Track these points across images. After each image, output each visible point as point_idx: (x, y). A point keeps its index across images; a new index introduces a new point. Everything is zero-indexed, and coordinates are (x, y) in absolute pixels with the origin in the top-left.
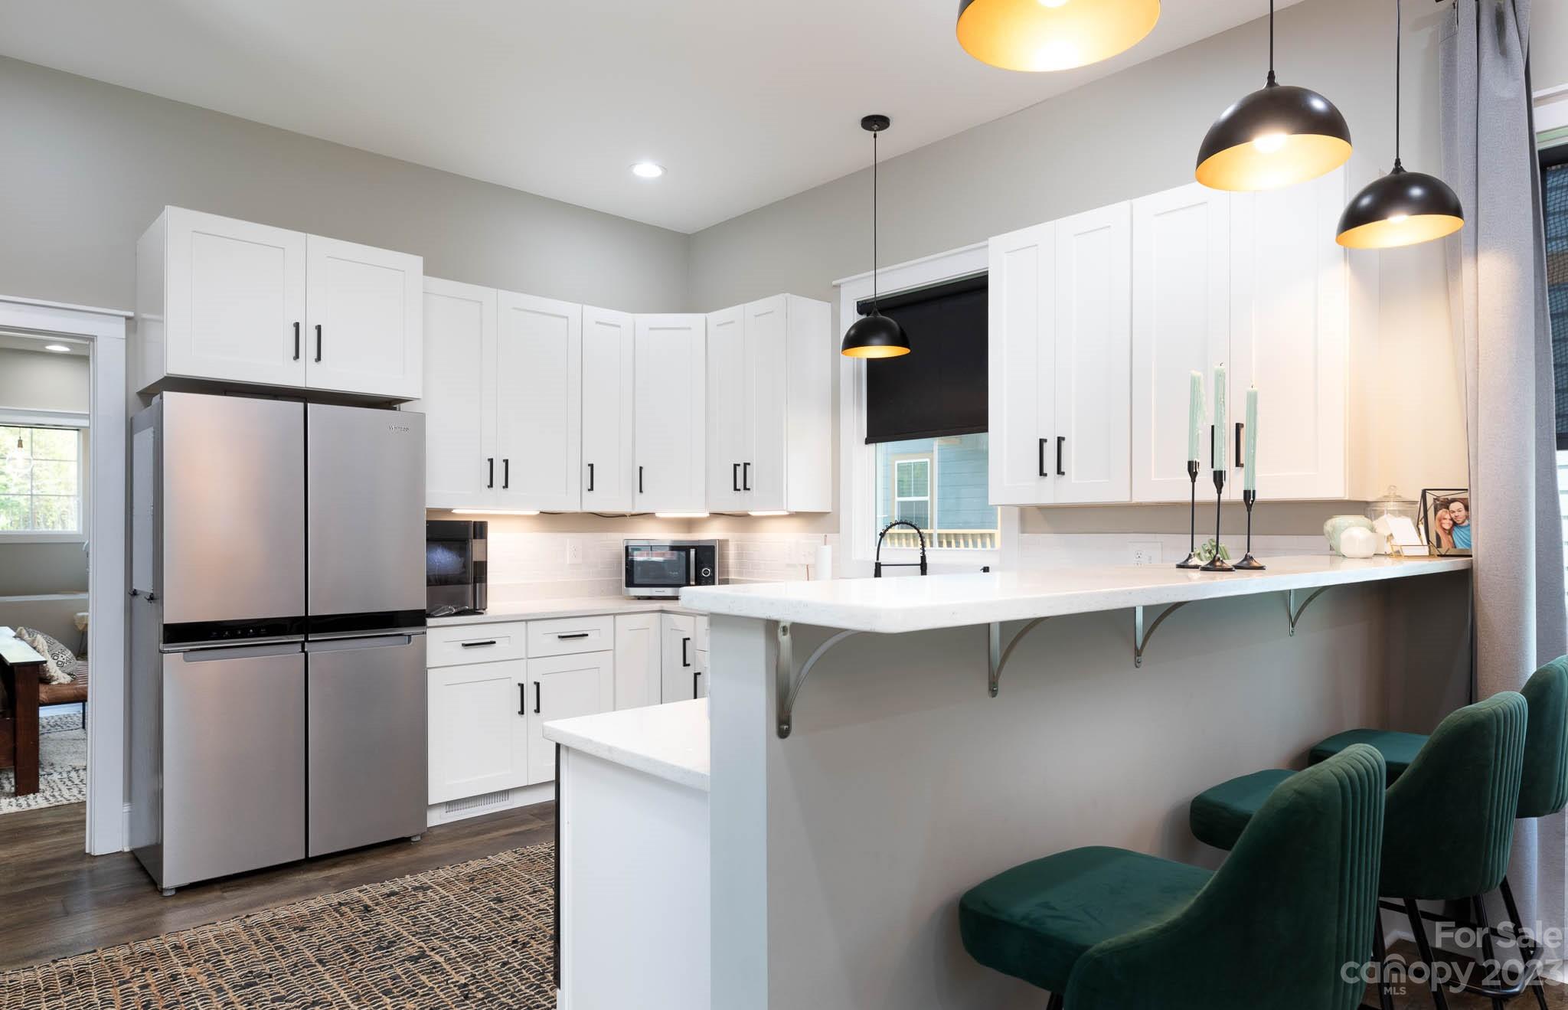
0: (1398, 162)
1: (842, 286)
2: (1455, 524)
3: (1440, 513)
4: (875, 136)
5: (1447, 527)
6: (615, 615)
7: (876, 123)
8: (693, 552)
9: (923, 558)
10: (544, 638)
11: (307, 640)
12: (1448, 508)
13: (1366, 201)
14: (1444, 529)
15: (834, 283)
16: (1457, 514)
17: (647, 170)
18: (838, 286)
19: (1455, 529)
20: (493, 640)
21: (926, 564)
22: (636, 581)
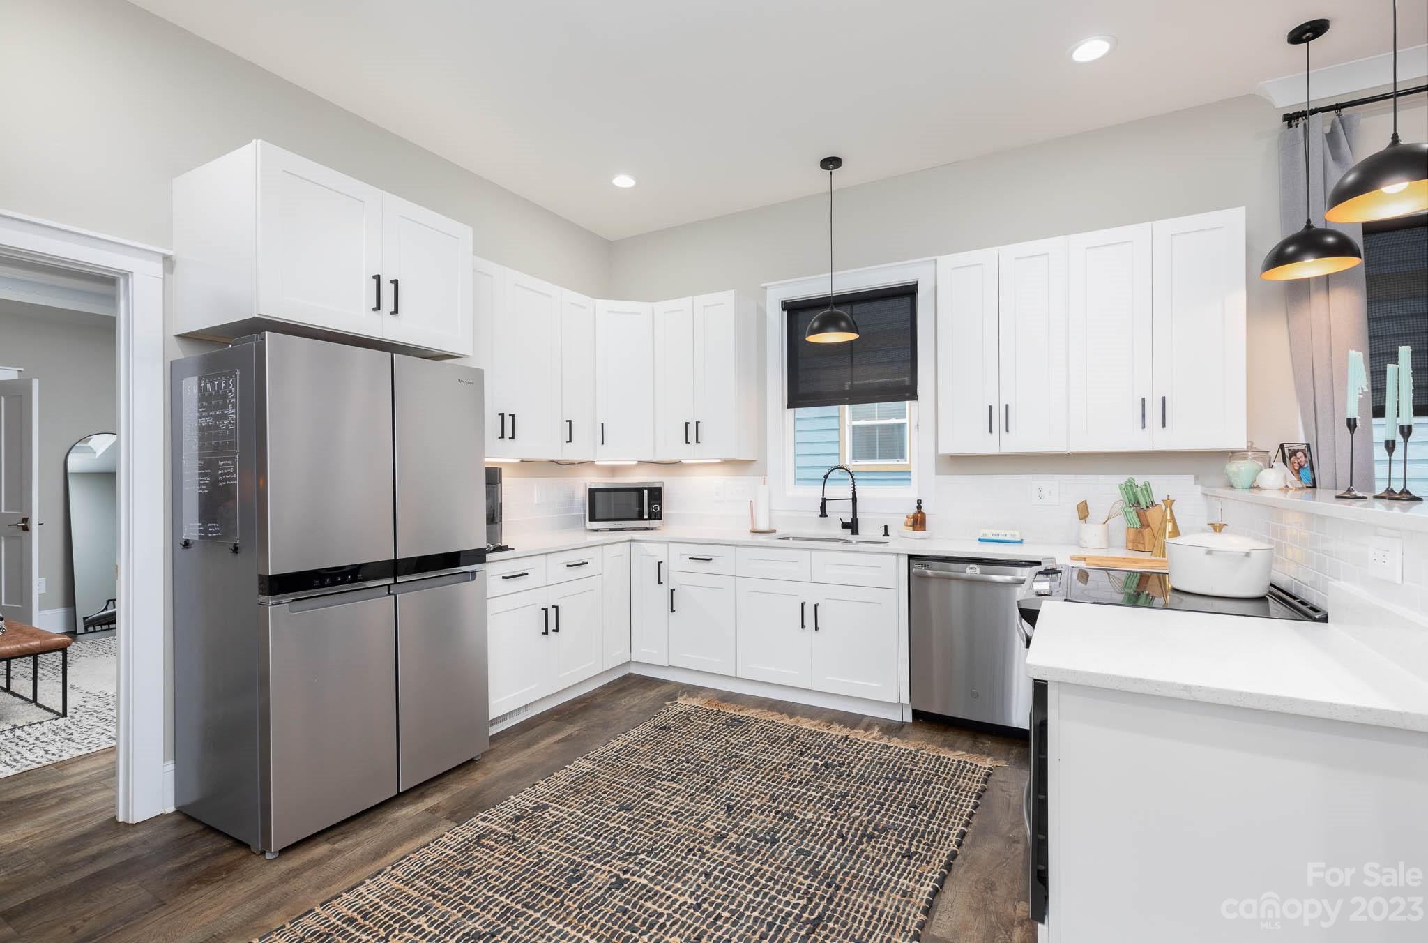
0: (1309, 221)
1: (768, 288)
2: (1300, 466)
3: (1292, 459)
4: (831, 173)
5: (1297, 468)
6: (602, 545)
7: (831, 163)
8: (646, 492)
9: (854, 494)
10: (555, 568)
11: (396, 583)
12: (1295, 456)
13: (1291, 249)
14: (1296, 470)
15: (763, 285)
16: (1301, 459)
17: (624, 181)
18: (765, 288)
19: (1301, 469)
20: (525, 572)
21: (856, 498)
22: (597, 517)
